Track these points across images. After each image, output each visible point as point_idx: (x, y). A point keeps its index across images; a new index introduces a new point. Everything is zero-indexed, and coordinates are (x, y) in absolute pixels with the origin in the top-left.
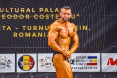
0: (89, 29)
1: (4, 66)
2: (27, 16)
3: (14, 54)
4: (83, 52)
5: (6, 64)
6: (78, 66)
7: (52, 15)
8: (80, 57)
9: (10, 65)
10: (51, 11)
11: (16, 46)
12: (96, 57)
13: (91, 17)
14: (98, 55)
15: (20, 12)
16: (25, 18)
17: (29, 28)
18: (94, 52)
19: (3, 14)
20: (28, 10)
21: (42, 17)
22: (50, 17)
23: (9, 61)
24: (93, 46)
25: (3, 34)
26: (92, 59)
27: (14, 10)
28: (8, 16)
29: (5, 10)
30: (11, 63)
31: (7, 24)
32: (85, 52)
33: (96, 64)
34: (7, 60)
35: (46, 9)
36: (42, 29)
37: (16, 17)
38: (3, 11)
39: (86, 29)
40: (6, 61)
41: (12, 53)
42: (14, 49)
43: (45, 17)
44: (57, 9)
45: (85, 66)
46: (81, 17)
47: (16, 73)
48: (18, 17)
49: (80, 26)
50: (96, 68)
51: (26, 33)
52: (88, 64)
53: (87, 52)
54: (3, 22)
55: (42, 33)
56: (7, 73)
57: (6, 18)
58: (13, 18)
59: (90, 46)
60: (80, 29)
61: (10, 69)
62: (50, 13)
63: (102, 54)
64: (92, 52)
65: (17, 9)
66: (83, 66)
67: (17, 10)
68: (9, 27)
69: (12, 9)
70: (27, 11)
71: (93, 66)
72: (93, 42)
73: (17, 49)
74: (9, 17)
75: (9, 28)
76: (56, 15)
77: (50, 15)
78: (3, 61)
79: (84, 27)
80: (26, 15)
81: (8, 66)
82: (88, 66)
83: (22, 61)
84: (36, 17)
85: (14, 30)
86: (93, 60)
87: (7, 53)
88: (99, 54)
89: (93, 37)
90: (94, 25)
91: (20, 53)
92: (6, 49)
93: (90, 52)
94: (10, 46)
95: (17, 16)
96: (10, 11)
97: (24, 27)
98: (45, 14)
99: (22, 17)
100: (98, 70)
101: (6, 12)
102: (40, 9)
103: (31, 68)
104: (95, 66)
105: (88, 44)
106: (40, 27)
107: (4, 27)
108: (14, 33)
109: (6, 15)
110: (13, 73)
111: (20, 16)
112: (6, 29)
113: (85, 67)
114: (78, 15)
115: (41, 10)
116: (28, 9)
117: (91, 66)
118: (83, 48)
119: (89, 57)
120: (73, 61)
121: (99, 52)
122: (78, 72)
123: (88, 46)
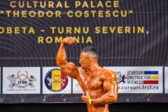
0: (147, 32)
1: (24, 85)
2: (58, 13)
3: (39, 68)
4: (137, 65)
5: (28, 82)
6: (130, 85)
7: (93, 12)
8: (134, 73)
9: (33, 82)
10: (92, 6)
11: (42, 56)
12: (156, 73)
13: (150, 14)
14: (159, 69)
15: (47, 6)
16: (54, 15)
17: (61, 31)
18: (154, 65)
19: (24, 10)
20: (59, 5)
21: (78, 14)
22: (91, 15)
23: (32, 77)
24: (152, 56)
25: (24, 39)
26: (151, 75)
27: (38, 4)
28: (30, 13)
29: (26, 4)
30: (35, 80)
31: (28, 25)
32: (141, 65)
33: (156, 82)
34: (29, 77)
35: (85, 2)
36: (79, 32)
37: (41, 14)
38: (23, 6)
39: (143, 31)
40: (27, 77)
41: (36, 66)
42: (39, 60)
43: (83, 15)
44: (100, 2)
45: (141, 85)
46: (135, 15)
47: (41, 95)
48: (45, 15)
49: (134, 28)
50: (157, 88)
51: (56, 38)
52: (145, 82)
53: (144, 65)
54: (23, 22)
55: (78, 38)
56: (28, 94)
57: (28, 16)
58: (37, 15)
59: (149, 56)
60: (134, 32)
61: (33, 88)
62: (90, 9)
63: (165, 68)
64: (151, 65)
65: (43, 2)
66: (138, 85)
67: (43, 5)
68: (31, 28)
69: (35, 2)
70: (57, 6)
71: (153, 85)
72: (153, 50)
73: (43, 60)
74: (32, 14)
75: (32, 30)
76: (99, 12)
77: (90, 12)
78: (23, 78)
79: (139, 28)
80: (56, 12)
81: (30, 84)
82: (145, 85)
83: (51, 77)
84: (70, 15)
85: (38, 34)
86: (152, 77)
87: (29, 66)
88: (162, 67)
89: (153, 44)
90: (154, 26)
91: (47, 66)
92: (27, 60)
93: (147, 65)
94: (34, 56)
95: (43, 13)
96: (33, 6)
97: (53, 28)
98: (83, 10)
99: (50, 14)
100: (160, 91)
101: (28, 7)
102: (76, 2)
103: (63, 87)
104: (156, 85)
105: (145, 54)
106: (76, 28)
107: (24, 28)
108: (39, 38)
109: (28, 12)
110: (38, 94)
111: (47, 13)
112: (27, 32)
113: (141, 87)
114: (131, 12)
115: (77, 4)
116: (59, 2)
117: (149, 85)
118: (138, 59)
119: (147, 73)
120: (123, 78)
121: (161, 65)
122: (130, 94)
123: (145, 56)
